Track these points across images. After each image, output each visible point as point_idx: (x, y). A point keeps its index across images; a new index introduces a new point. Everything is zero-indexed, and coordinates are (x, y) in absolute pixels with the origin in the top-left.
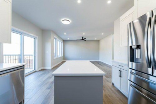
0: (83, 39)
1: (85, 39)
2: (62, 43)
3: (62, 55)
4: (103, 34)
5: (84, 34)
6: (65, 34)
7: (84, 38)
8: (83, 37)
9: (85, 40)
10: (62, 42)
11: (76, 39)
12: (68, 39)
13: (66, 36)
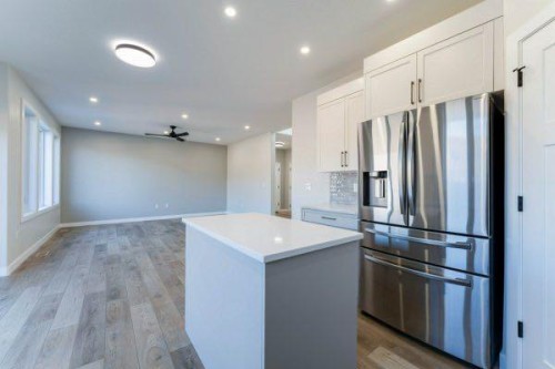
0: (173, 135)
1: (186, 134)
2: (55, 137)
3: (57, 201)
4: (247, 127)
5: (185, 116)
6: (94, 100)
7: (177, 131)
8: (173, 127)
9: (182, 140)
10: (58, 135)
11: (142, 131)
12: (98, 124)
13: (91, 109)
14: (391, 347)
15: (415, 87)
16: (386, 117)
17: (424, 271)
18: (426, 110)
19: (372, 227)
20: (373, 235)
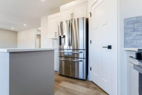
4: (25, 25)
14: (66, 81)
15: (72, 15)
16: (66, 21)
17: (75, 60)
18: (75, 20)
19: (64, 51)
20: (64, 53)
